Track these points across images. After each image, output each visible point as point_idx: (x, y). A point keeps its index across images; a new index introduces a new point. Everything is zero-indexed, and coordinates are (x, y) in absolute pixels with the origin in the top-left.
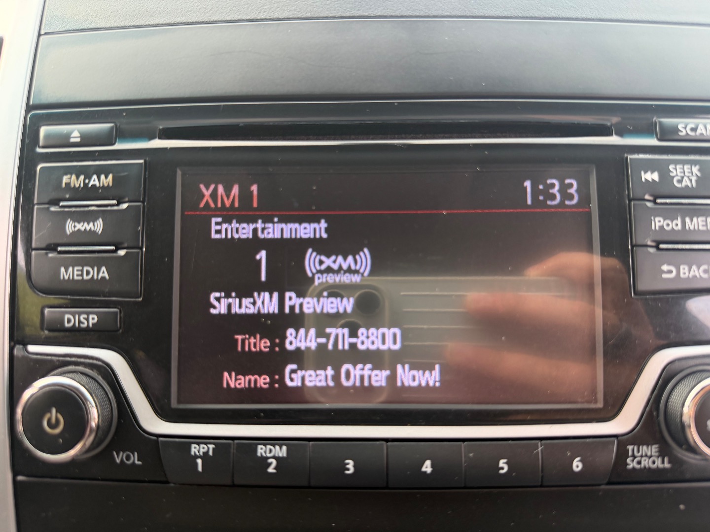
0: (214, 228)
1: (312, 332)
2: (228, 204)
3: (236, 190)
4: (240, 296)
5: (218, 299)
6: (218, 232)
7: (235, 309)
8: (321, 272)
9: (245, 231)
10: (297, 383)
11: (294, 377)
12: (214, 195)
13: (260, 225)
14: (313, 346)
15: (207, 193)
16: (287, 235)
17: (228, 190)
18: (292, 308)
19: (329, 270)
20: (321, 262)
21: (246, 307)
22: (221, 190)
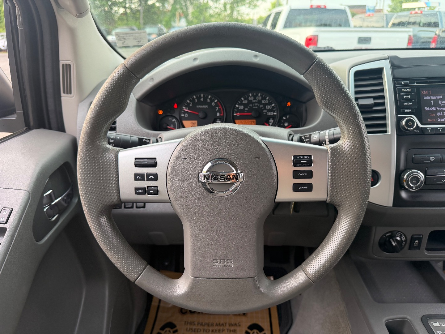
0: (424, 97)
1: (441, 113)
2: (426, 93)
3: (427, 91)
4: (429, 108)
5: (426, 108)
6: (425, 98)
7: (429, 110)
8: (442, 104)
9: (429, 98)
10: (440, 120)
11: (439, 120)
12: (424, 92)
13: (431, 97)
14: (442, 115)
15: (423, 92)
16: (436, 98)
17: (426, 92)
18: (438, 109)
19: (443, 103)
20: (442, 102)
21: (431, 109)
22: (425, 91)
